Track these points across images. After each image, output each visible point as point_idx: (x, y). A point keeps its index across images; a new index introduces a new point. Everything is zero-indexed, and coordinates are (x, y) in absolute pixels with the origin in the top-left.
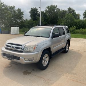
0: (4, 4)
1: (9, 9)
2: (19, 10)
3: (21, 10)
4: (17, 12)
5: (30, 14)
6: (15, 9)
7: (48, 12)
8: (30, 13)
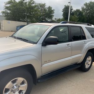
0: (34, 2)
1: (39, 7)
2: (50, 8)
3: (52, 8)
4: (47, 10)
5: (63, 13)
6: (46, 7)
7: (85, 9)
8: (62, 11)
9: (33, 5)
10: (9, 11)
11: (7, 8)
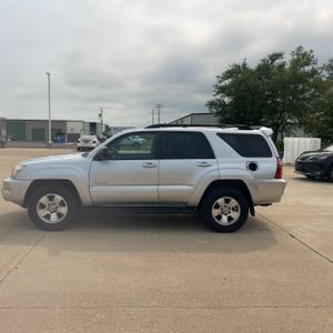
9: (308, 68)
10: (227, 100)
11: (222, 90)
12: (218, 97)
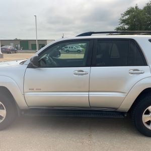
10: (126, 27)
12: (122, 25)
